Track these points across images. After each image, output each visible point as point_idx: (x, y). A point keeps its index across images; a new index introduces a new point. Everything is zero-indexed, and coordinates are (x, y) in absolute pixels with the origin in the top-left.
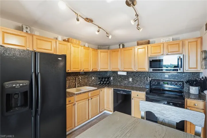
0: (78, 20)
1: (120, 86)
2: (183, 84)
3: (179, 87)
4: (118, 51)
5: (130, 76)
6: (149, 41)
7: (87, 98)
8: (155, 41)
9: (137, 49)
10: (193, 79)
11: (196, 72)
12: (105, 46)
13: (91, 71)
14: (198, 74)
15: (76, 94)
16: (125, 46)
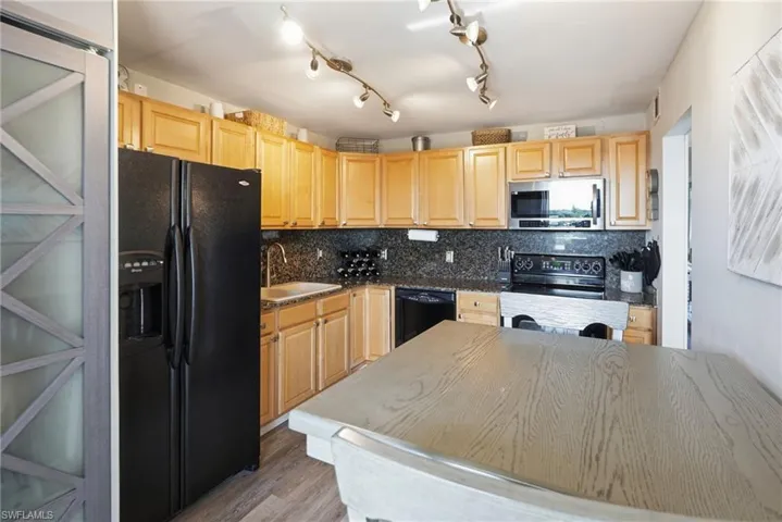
0: (314, 66)
1: (414, 279)
2: (604, 265)
3: (594, 274)
4: (411, 160)
5: (448, 244)
6: (509, 131)
7: (312, 320)
8: (526, 133)
9: (472, 158)
10: (629, 250)
11: (635, 231)
12: (364, 139)
13: (317, 228)
14: (641, 235)
15: (282, 304)
16: (432, 145)
